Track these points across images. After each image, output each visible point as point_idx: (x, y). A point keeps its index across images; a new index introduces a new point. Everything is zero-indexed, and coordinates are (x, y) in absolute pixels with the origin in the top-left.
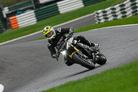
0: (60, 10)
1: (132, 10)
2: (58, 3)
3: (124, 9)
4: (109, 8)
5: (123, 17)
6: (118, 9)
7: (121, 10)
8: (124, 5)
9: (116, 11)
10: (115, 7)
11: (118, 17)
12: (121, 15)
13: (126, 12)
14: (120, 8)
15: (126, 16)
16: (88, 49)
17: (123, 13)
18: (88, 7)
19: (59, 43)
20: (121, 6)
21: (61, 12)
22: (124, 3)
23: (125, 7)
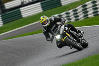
0: (22, 14)
1: (83, 15)
2: (21, 9)
3: (77, 13)
4: (64, 13)
5: (76, 20)
6: (72, 14)
7: (74, 14)
8: (76, 10)
9: (70, 15)
10: (69, 11)
11: (72, 20)
12: (75, 19)
13: (78, 16)
14: (73, 13)
15: (78, 19)
16: (76, 35)
17: (76, 17)
18: (46, 12)
19: (52, 29)
20: (74, 11)
21: (23, 16)
22: (77, 8)
23: (77, 12)
